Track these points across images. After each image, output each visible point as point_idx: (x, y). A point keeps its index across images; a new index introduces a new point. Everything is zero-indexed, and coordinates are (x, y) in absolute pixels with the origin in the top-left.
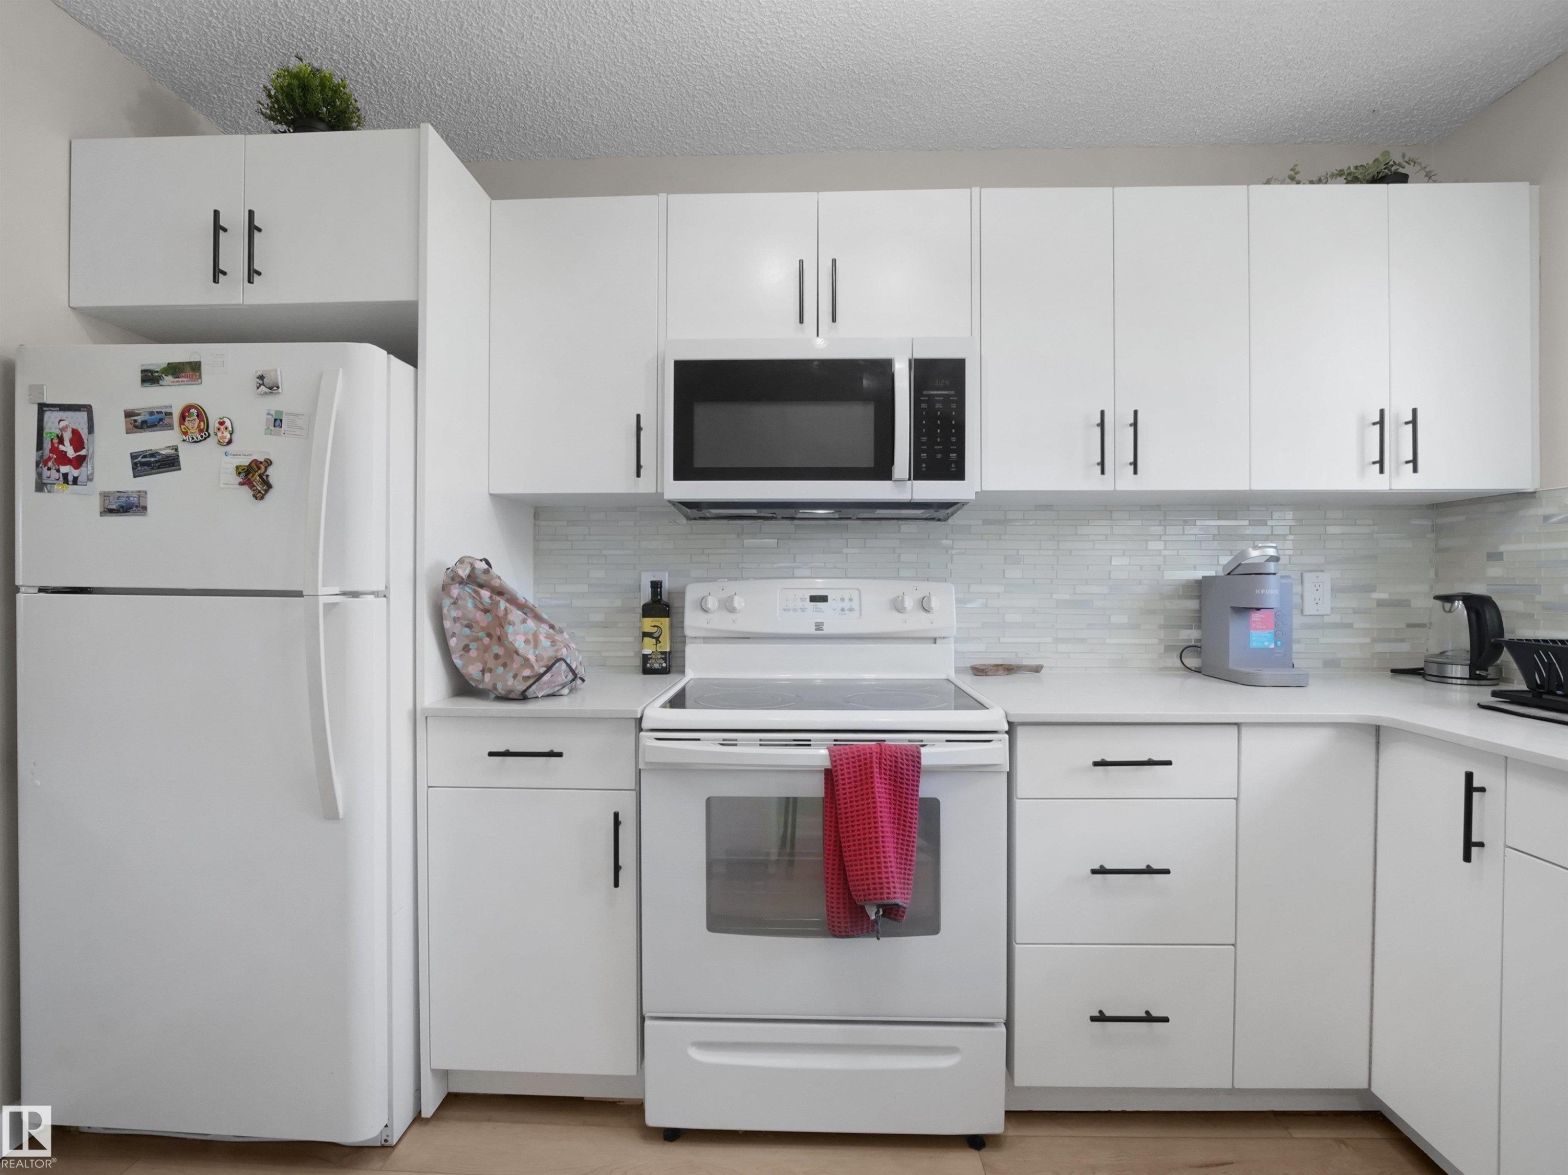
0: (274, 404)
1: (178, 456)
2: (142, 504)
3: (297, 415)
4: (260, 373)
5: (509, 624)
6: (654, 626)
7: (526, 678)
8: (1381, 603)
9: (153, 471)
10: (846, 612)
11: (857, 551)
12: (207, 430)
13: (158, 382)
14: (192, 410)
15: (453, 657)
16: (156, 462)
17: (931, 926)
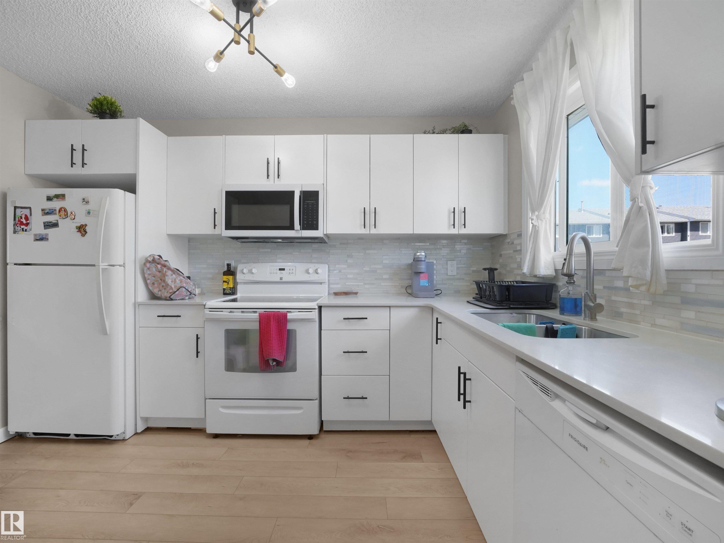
0: (88, 207)
1: (58, 223)
2: (47, 238)
3: (95, 211)
4: (83, 198)
5: (166, 276)
6: (227, 279)
7: (170, 293)
8: (474, 271)
9: (50, 228)
10: (291, 274)
11: (297, 253)
12: (67, 215)
13: (52, 200)
14: (62, 209)
15: (149, 286)
16: (51, 225)
17: (293, 369)
